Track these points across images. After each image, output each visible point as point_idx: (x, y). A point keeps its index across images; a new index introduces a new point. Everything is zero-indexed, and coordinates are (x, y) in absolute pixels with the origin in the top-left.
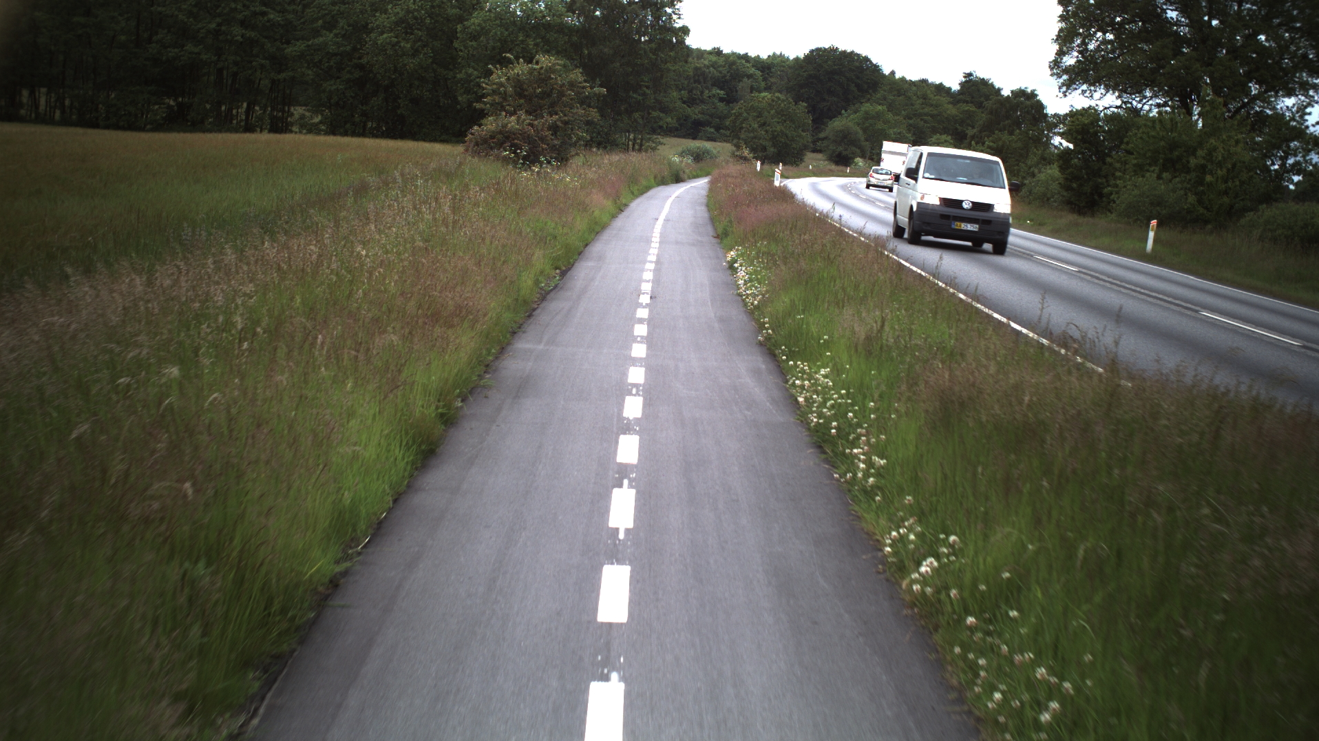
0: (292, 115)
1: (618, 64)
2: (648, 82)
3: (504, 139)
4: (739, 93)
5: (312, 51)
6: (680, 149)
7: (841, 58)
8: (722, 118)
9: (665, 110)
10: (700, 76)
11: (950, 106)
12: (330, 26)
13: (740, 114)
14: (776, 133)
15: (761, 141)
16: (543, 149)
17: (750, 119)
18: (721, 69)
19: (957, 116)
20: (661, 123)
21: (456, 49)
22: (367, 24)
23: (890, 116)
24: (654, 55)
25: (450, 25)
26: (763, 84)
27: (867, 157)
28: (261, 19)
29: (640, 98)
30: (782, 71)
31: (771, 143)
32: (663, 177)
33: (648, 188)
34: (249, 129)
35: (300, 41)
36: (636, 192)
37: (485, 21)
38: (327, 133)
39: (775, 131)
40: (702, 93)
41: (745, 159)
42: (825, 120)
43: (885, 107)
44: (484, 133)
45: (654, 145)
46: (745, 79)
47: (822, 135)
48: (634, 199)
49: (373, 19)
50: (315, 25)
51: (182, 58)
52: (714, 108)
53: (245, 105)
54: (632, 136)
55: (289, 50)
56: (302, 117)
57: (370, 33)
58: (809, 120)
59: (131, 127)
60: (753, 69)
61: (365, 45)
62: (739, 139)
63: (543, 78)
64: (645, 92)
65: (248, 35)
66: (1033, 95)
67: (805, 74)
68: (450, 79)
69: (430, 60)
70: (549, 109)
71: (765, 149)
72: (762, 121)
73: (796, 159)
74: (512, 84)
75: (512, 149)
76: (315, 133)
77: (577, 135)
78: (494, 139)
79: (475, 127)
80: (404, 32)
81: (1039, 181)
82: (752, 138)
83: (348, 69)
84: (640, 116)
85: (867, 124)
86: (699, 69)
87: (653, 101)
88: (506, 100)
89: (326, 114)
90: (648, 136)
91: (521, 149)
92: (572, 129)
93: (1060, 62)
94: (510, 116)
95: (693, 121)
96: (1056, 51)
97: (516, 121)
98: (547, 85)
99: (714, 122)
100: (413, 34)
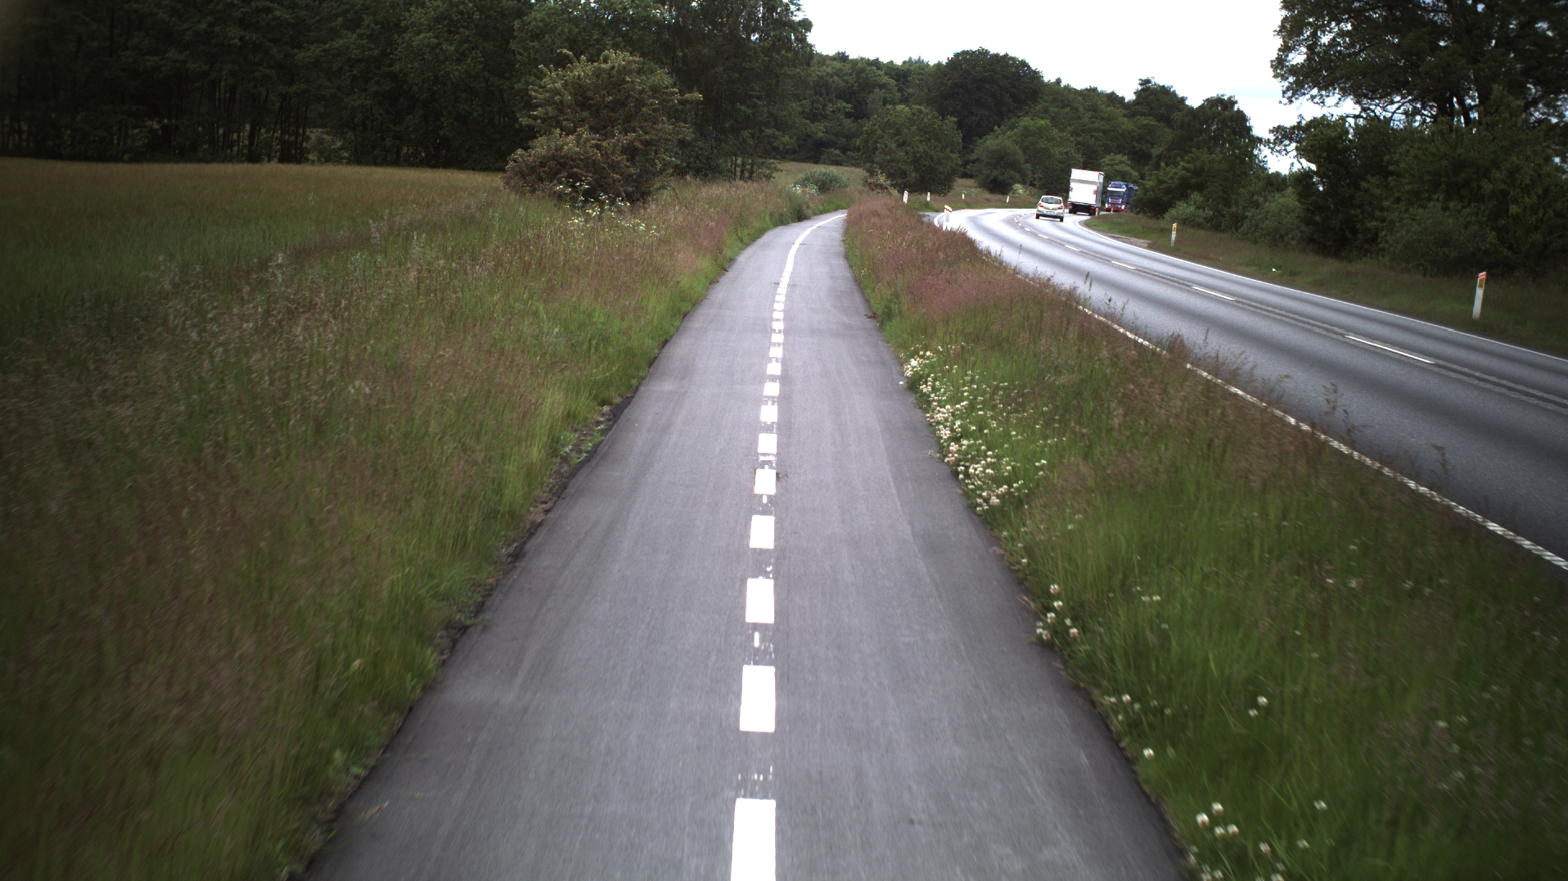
0: (308, 139)
1: (721, 69)
2: (759, 91)
3: (559, 167)
4: (869, 106)
5: (330, 57)
6: (801, 176)
7: (992, 64)
8: (850, 137)
9: (781, 126)
10: (822, 88)
11: (1125, 119)
12: (353, 24)
13: (873, 132)
14: (918, 155)
15: (900, 165)
16: (614, 181)
17: (886, 137)
18: (846, 78)
19: (1134, 131)
20: (775, 144)
21: (513, 51)
22: (399, 21)
23: (1055, 132)
24: (766, 56)
25: (506, 22)
26: (899, 95)
27: (1028, 182)
28: (265, 16)
29: (750, 111)
30: (921, 80)
31: (913, 167)
32: (782, 215)
33: (762, 232)
34: (253, 158)
35: (315, 45)
36: (746, 239)
37: (549, 15)
38: (349, 162)
39: (918, 152)
40: (824, 106)
41: (881, 187)
42: (974, 138)
43: (1048, 121)
44: (531, 160)
45: (768, 172)
46: (877, 90)
47: (973, 157)
48: (742, 249)
49: (407, 14)
50: (333, 24)
51: (162, 68)
52: (839, 126)
53: (248, 127)
54: (739, 161)
55: (301, 56)
56: (320, 141)
57: (404, 32)
58: (958, 138)
59: (102, 157)
60: (886, 78)
61: (396, 49)
62: (873, 162)
63: (615, 81)
64: (756, 104)
65: (247, 38)
66: (1231, 103)
67: (949, 83)
68: (506, 90)
69: (481, 67)
70: (623, 124)
71: (904, 174)
72: (901, 140)
73: (943, 187)
74: (572, 90)
75: (569, 182)
76: (335, 162)
77: (664, 159)
78: (545, 167)
79: (519, 151)
80: (446, 31)
81: (1268, 212)
82: (890, 161)
83: (376, 79)
84: (749, 135)
85: (1027, 143)
86: (821, 77)
87: (765, 115)
88: (562, 113)
89: (348, 137)
90: (761, 160)
91: (582, 181)
92: (656, 152)
93: (1286, 61)
94: (567, 135)
95: (815, 141)
96: (1280, 46)
97: (576, 141)
98: (620, 91)
99: (840, 142)
100: (458, 34)
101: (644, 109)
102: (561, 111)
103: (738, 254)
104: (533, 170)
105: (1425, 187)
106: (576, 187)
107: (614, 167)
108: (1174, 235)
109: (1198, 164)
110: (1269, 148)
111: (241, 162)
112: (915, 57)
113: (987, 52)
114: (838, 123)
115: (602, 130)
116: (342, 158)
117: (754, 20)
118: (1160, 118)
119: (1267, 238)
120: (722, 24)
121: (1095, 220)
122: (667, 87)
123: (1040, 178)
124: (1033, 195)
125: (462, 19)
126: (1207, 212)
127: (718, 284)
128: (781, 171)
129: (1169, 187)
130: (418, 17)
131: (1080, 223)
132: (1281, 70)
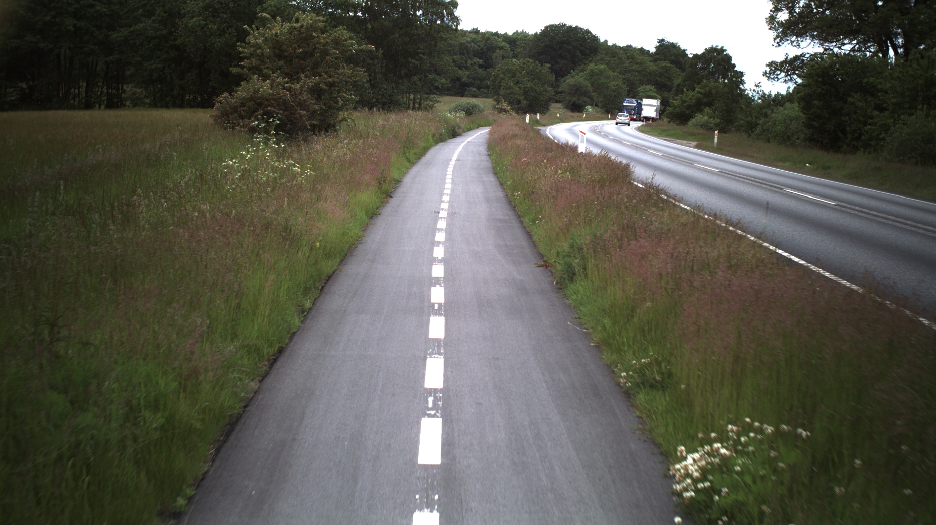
0: (124, 91)
1: (397, 35)
2: (423, 50)
3: (256, 106)
4: (494, 60)
5: (135, 36)
6: (453, 105)
7: (568, 32)
8: (482, 80)
9: (439, 72)
10: (464, 50)
11: (651, 63)
12: (149, 14)
13: (498, 75)
14: (527, 89)
15: (516, 96)
16: (301, 116)
17: (506, 79)
18: (479, 44)
19: (657, 71)
20: (436, 84)
22: (180, 10)
23: (610, 73)
26: (511, 53)
27: (595, 104)
28: (89, 10)
29: (418, 63)
30: (524, 43)
31: (524, 97)
32: (441, 135)
33: (426, 150)
34: (88, 106)
35: (124, 28)
36: (412, 160)
39: (527, 88)
40: (466, 62)
41: (505, 110)
43: (605, 66)
44: (234, 101)
45: (431, 103)
46: (498, 50)
47: (560, 90)
49: (185, 5)
50: (136, 14)
51: (23, 47)
52: (475, 73)
53: (85, 85)
54: (412, 97)
55: (115, 36)
56: (133, 93)
57: (184, 17)
58: (553, 78)
60: (503, 43)
61: (178, 29)
62: (499, 95)
63: (304, 37)
64: (421, 58)
65: (78, 25)
66: (722, 50)
67: (542, 45)
69: (235, 39)
70: (312, 70)
71: (519, 102)
72: (516, 80)
73: (544, 109)
74: (271, 45)
75: (264, 118)
77: (345, 97)
78: (245, 107)
79: (225, 94)
80: (211, 16)
81: (775, 121)
82: (509, 94)
83: (165, 49)
84: (418, 79)
85: (593, 80)
86: (463, 44)
87: (429, 65)
88: (263, 62)
89: (149, 89)
90: (426, 96)
91: (274, 117)
92: (339, 92)
93: (776, 18)
94: (264, 80)
95: (462, 82)
96: (771, 8)
97: (270, 85)
98: (308, 45)
99: (476, 83)
100: (219, 17)
101: (328, 58)
103: (404, 174)
104: (235, 109)
105: (907, 100)
106: (269, 122)
107: (302, 105)
108: (716, 140)
109: (707, 89)
110: (766, 77)
111: (80, 109)
112: (520, 31)
113: (565, 25)
114: (475, 72)
115: (293, 77)
116: (145, 104)
117: (418, 2)
118: (672, 62)
119: (778, 138)
120: (397, 6)
121: (646, 128)
122: (346, 40)
123: (602, 102)
124: (598, 112)
125: (221, 7)
126: (716, 120)
127: (379, 217)
128: (440, 102)
129: (690, 105)
130: (192, 7)
131: (635, 129)
132: (773, 24)
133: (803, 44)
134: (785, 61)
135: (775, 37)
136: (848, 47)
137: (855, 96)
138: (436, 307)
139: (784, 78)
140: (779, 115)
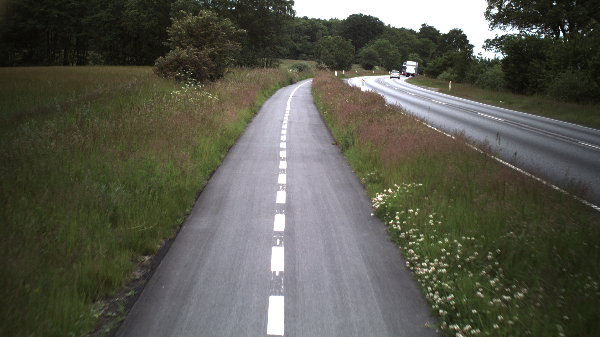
0: (88, 55)
1: (257, 21)
2: (273, 30)
3: (179, 64)
4: (317, 37)
5: (95, 21)
6: (291, 65)
7: (364, 19)
8: (309, 49)
9: (283, 45)
10: (298, 30)
11: (417, 39)
12: (105, 7)
13: (319, 47)
14: (337, 55)
15: (330, 60)
16: (204, 70)
17: (325, 49)
18: (307, 26)
19: (420, 44)
20: (281, 52)
22: (123, 5)
23: (390, 45)
24: (276, 16)
25: (167, 4)
26: (328, 32)
27: (380, 65)
29: (269, 39)
30: (337, 26)
31: (335, 60)
32: (284, 82)
33: (275, 91)
34: (66, 64)
35: (89, 16)
39: (337, 54)
40: (299, 37)
41: (323, 68)
42: (359, 48)
43: (387, 41)
44: (166, 61)
45: (277, 64)
46: (320, 30)
47: (359, 55)
50: (96, 7)
51: (26, 27)
53: (63, 51)
54: (266, 59)
55: (84, 21)
56: (93, 56)
57: (126, 9)
58: (354, 48)
60: (323, 26)
61: (122, 17)
62: (319, 59)
63: (205, 24)
64: (272, 36)
65: (61, 14)
66: (460, 31)
67: (348, 27)
69: (157, 23)
70: (210, 44)
71: (332, 63)
72: (330, 50)
73: (348, 68)
74: (186, 29)
75: (183, 71)
76: (99, 64)
77: (229, 60)
78: (172, 65)
79: (161, 57)
80: (143, 9)
81: (487, 75)
82: (326, 58)
83: (114, 29)
84: (269, 49)
85: (380, 50)
86: (298, 26)
87: (276, 40)
89: (104, 54)
90: (274, 59)
91: (189, 71)
92: (225, 56)
93: (490, 12)
94: (183, 49)
95: (297, 51)
96: (487, 7)
97: (187, 52)
98: (208, 29)
99: (306, 51)
100: (148, 10)
101: (219, 37)
102: (181, 38)
103: (263, 103)
104: (167, 66)
105: (562, 63)
106: (186, 74)
107: (204, 64)
108: (450, 87)
109: (450, 56)
110: (484, 48)
111: (61, 65)
112: (334, 18)
113: (362, 14)
114: (305, 44)
115: (199, 47)
116: (101, 63)
117: (270, 1)
118: (430, 38)
119: (489, 86)
120: (257, 3)
121: (411, 80)
122: (230, 26)
123: (385, 63)
124: (382, 70)
125: (149, 3)
126: (455, 75)
127: (252, 123)
128: (283, 63)
129: (439, 66)
130: (131, 3)
131: (405, 81)
132: (488, 16)
133: (507, 29)
134: (496, 39)
135: (489, 24)
136: (534, 31)
137: (535, 61)
138: (283, 158)
139: (495, 50)
140: (490, 72)
